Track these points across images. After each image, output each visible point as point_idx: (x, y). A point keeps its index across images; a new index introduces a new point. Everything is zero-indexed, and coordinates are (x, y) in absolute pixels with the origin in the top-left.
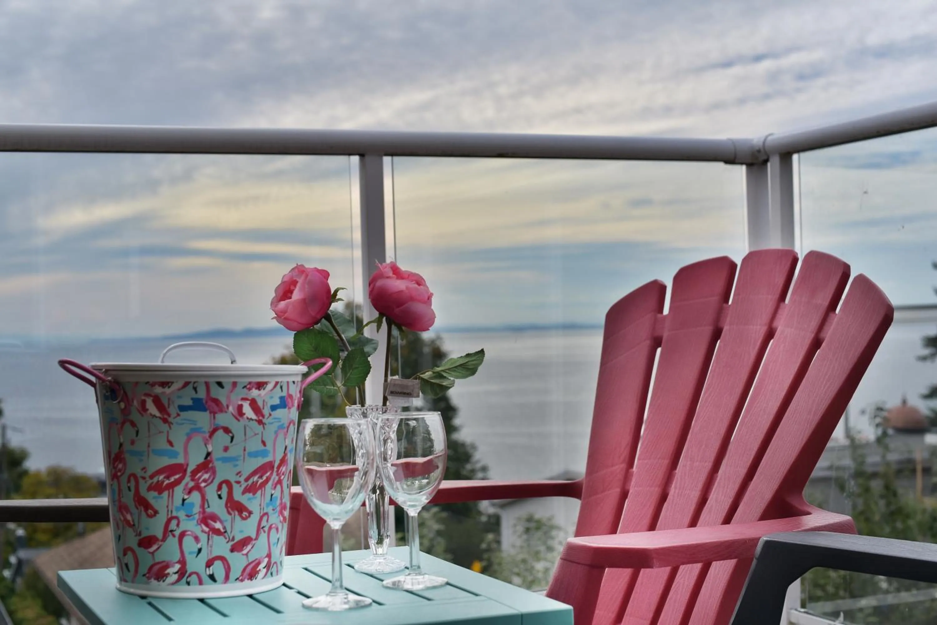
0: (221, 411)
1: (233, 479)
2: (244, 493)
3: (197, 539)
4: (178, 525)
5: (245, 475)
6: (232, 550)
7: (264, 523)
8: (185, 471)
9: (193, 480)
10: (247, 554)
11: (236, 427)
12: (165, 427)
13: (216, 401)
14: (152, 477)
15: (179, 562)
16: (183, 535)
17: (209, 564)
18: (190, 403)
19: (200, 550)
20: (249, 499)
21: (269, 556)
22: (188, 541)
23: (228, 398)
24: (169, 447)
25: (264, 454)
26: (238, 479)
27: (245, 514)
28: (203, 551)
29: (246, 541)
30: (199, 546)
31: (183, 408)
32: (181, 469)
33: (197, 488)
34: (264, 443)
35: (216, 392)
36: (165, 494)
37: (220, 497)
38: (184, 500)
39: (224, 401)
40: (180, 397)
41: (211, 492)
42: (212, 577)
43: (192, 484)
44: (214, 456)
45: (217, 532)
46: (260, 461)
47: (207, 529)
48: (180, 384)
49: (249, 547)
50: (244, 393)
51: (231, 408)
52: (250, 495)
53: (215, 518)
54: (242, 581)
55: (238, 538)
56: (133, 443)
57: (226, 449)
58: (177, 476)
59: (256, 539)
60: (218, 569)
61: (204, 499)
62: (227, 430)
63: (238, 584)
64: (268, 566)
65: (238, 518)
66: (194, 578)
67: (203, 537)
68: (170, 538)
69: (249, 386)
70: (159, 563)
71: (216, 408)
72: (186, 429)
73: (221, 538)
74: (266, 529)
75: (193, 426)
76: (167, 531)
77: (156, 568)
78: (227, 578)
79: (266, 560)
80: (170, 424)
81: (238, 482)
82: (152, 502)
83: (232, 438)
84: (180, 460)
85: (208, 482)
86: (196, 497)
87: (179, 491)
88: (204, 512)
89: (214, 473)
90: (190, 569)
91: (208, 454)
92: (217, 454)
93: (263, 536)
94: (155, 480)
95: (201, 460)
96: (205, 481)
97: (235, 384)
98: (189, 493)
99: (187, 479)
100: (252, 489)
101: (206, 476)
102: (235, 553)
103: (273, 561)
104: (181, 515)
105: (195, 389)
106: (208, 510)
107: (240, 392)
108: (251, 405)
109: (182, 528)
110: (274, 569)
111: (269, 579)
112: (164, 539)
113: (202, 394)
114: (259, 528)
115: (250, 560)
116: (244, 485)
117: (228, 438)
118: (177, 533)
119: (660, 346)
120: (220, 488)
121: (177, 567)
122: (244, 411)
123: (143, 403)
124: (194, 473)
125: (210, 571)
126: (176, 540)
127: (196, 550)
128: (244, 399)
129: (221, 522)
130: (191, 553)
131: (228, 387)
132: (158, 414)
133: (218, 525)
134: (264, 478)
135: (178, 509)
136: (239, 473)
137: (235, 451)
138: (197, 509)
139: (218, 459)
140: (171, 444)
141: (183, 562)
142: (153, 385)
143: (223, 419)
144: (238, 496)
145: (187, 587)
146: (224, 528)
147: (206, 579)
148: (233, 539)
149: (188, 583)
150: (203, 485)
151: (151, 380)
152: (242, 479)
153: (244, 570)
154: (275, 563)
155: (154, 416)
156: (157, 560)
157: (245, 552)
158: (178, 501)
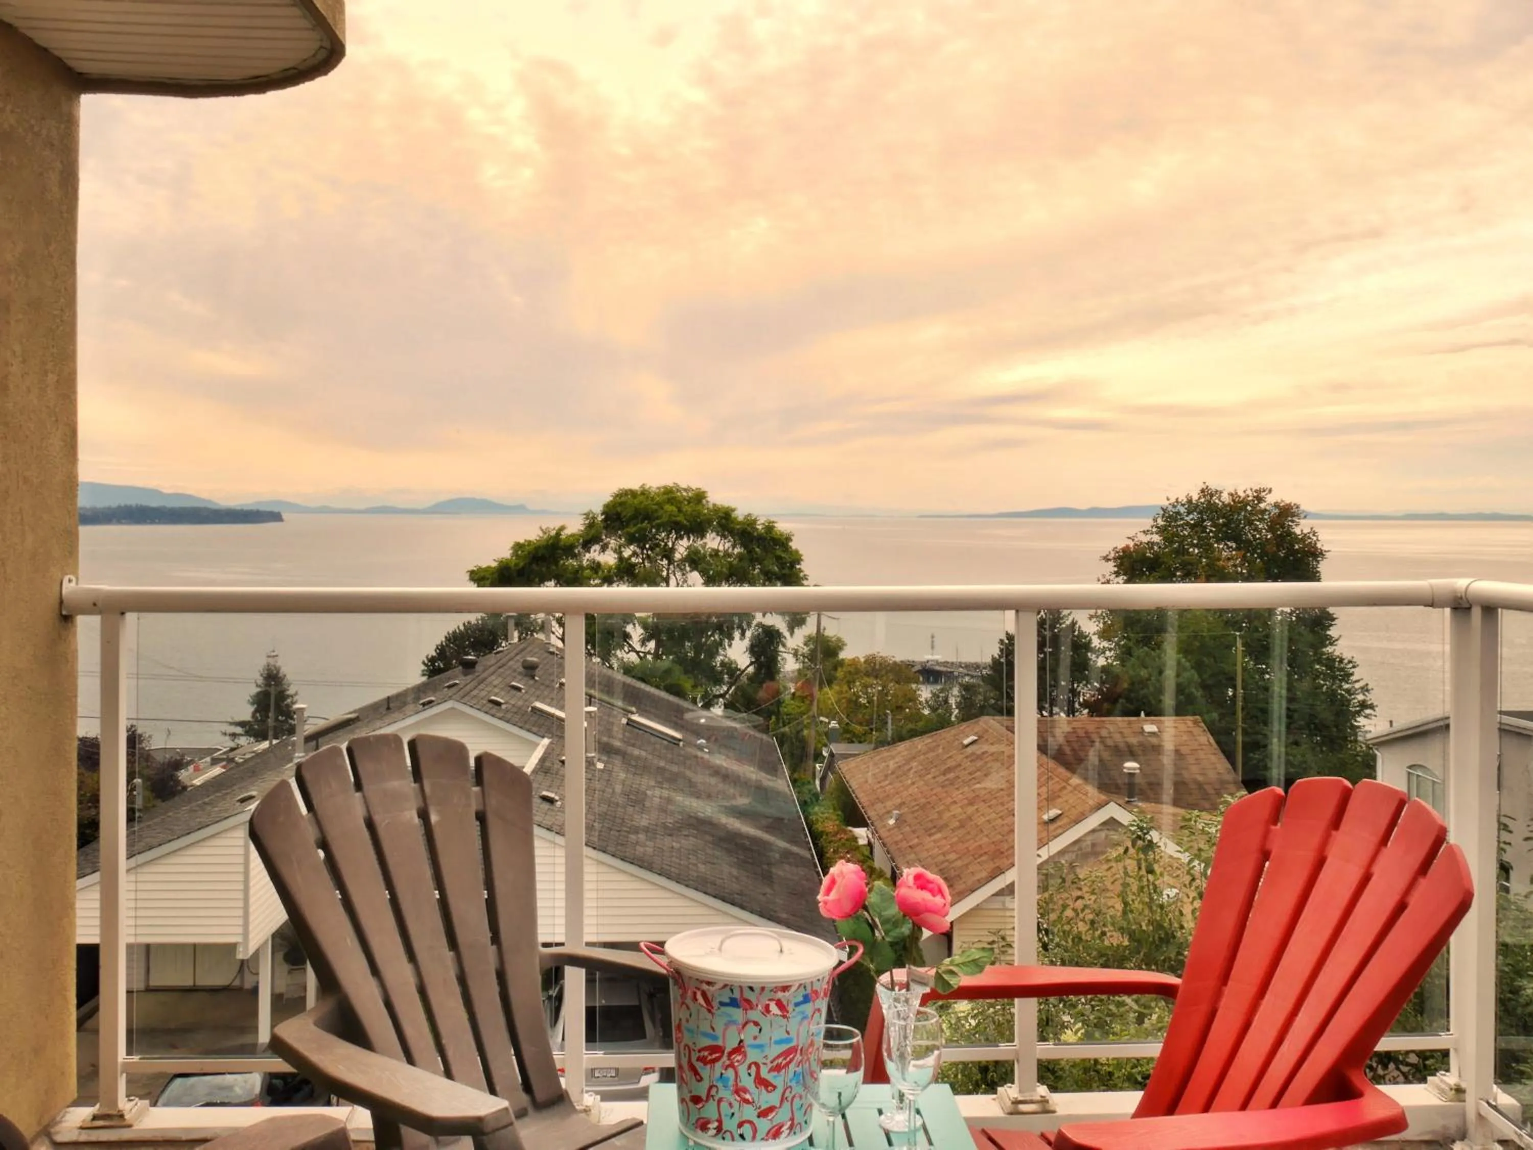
0: (752, 1008)
1: (760, 1061)
2: (769, 1072)
3: (731, 1105)
4: (717, 1092)
5: (771, 1058)
6: (759, 1116)
7: (787, 1094)
8: (723, 1052)
9: (729, 1059)
10: (771, 1120)
11: (764, 1021)
12: (709, 1016)
13: (748, 1001)
14: (700, 1051)
15: (717, 1121)
16: (720, 1101)
17: (740, 1125)
18: (727, 1001)
19: (733, 1114)
20: (775, 1077)
21: (792, 1119)
22: (724, 1105)
23: (758, 1000)
24: (711, 1032)
25: (789, 1040)
26: (764, 1061)
27: (770, 1088)
28: (735, 1115)
29: (771, 1109)
30: (732, 1111)
31: (722, 1004)
32: (718, 1049)
33: (732, 1066)
34: (788, 1033)
35: (748, 995)
36: (709, 1066)
37: (750, 1075)
38: (722, 1074)
39: (754, 1002)
40: (720, 995)
41: (742, 1070)
42: (742, 1136)
43: (728, 1063)
44: (746, 1043)
45: (747, 1101)
46: (785, 1047)
47: (738, 1098)
48: (721, 985)
49: (774, 1114)
50: (772, 995)
51: (760, 1007)
52: (775, 1074)
53: (745, 1091)
54: (767, 1140)
55: (764, 1107)
56: (687, 1021)
57: (755, 1038)
58: (717, 1055)
59: (780, 1107)
60: (747, 1130)
61: (736, 1073)
62: (756, 1024)
63: (764, 1143)
64: (791, 1128)
65: (764, 1091)
66: (728, 1134)
67: (736, 1105)
68: (711, 1101)
69: (775, 990)
70: (703, 1118)
71: (748, 1007)
72: (725, 1020)
73: (750, 1106)
74: (789, 1099)
75: (729, 1019)
76: (709, 1096)
77: (702, 1121)
78: (754, 1138)
79: (789, 1123)
80: (713, 1014)
81: (765, 1064)
82: (699, 1070)
83: (760, 1030)
84: (720, 1043)
85: (741, 1062)
86: (730, 1073)
87: (718, 1065)
88: (737, 1085)
89: (745, 1056)
90: (725, 1127)
91: (741, 1041)
92: (748, 1041)
93: (787, 1105)
94: (702, 1054)
95: (735, 1045)
96: (738, 1061)
97: (763, 989)
98: (726, 1069)
99: (725, 1058)
100: (778, 1069)
101: (739, 1058)
102: (761, 1119)
103: (796, 1122)
104: (720, 1085)
105: (732, 990)
106: (740, 1084)
107: (767, 994)
108: (777, 1004)
109: (720, 1095)
110: (798, 1129)
111: (792, 1137)
112: (707, 1100)
113: (737, 995)
114: (783, 1099)
115: (774, 1124)
116: (770, 1066)
117: (756, 1029)
118: (716, 1098)
119: (1268, 860)
120: (749, 1067)
121: (716, 1124)
122: (771, 1009)
123: (695, 994)
124: (730, 1054)
125: (740, 1131)
126: (716, 1103)
127: (730, 1114)
128: (770, 1000)
129: (750, 1094)
130: (726, 1115)
131: (757, 991)
132: (705, 1005)
133: (748, 1096)
134: (788, 1059)
135: (717, 1080)
136: (766, 1057)
137: (763, 1039)
138: (731, 1082)
139: (749, 1046)
140: (713, 1029)
141: (720, 1121)
142: (702, 982)
143: (754, 1015)
144: (764, 1073)
145: (722, 1141)
146: (753, 1099)
147: (737, 1137)
148: (760, 1107)
149: (724, 1138)
150: (736, 1064)
151: (701, 979)
152: (768, 1062)
153: (769, 1132)
154: (800, 1124)
155: (702, 1006)
156: (702, 1115)
157: (770, 1118)
158: (717, 1075)
